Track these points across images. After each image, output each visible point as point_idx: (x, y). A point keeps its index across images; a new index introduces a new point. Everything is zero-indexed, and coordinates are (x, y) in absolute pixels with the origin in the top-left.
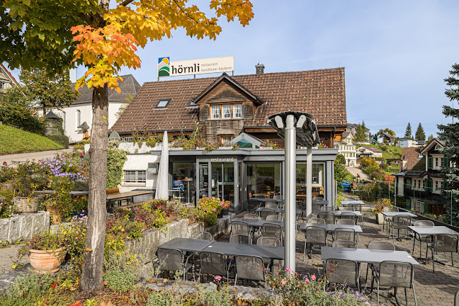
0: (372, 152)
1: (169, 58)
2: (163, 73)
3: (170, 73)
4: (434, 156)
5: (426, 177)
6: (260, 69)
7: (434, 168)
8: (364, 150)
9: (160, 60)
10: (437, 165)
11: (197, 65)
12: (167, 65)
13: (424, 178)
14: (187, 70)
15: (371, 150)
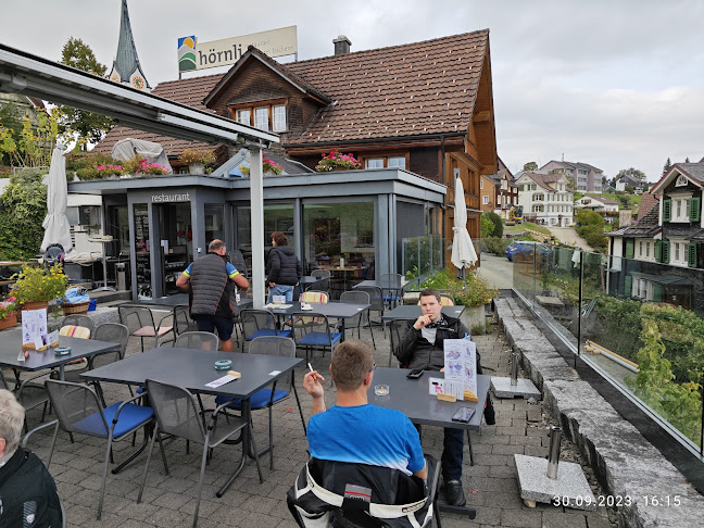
0: (602, 204)
1: (193, 37)
2: (186, 65)
3: (197, 63)
4: (675, 198)
5: (659, 236)
6: (342, 45)
7: (674, 219)
8: (589, 202)
9: (181, 41)
10: (679, 215)
11: (238, 47)
12: (191, 50)
13: (655, 237)
14: (223, 55)
15: (601, 201)
